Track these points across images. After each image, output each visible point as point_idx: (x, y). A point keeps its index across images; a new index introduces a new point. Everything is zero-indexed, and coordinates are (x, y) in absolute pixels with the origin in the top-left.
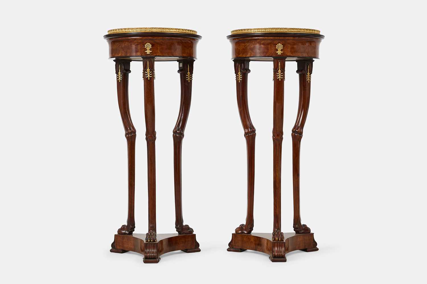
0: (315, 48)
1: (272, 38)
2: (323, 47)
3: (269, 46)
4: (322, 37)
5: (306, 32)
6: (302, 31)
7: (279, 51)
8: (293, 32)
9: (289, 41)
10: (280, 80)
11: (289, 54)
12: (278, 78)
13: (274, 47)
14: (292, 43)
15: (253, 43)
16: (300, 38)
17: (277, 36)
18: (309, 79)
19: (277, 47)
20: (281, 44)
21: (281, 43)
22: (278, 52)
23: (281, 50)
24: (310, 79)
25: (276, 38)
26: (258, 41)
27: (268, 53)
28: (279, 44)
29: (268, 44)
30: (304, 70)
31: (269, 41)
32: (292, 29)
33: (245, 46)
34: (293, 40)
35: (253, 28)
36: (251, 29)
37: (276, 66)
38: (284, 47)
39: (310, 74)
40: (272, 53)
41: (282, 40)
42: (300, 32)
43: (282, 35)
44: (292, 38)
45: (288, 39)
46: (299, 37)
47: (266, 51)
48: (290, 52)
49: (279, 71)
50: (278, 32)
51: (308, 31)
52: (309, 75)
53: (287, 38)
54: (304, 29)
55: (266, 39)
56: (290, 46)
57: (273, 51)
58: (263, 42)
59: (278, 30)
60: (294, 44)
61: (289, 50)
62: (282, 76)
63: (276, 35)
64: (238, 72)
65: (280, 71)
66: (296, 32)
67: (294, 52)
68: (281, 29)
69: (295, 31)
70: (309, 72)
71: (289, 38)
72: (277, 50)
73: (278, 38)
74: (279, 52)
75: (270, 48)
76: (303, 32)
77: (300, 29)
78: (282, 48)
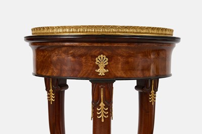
0: (165, 60)
1: (87, 45)
2: (177, 56)
3: (83, 59)
4: (176, 40)
5: (152, 33)
6: (145, 31)
7: (102, 68)
8: (126, 32)
9: (119, 51)
10: (103, 121)
11: (119, 74)
12: (100, 117)
13: (92, 60)
14: (125, 54)
15: (56, 52)
16: (140, 45)
17: (97, 42)
18: (153, 99)
19: (97, 61)
20: (104, 56)
21: (106, 53)
22: (98, 71)
23: (106, 68)
24: (155, 99)
25: (96, 45)
26: (64, 49)
27: (81, 72)
28: (102, 55)
29: (81, 56)
30: (146, 88)
31: (83, 51)
32: (126, 27)
33: (44, 56)
34: (126, 48)
35: (56, 26)
36: (53, 28)
37: (96, 96)
38: (111, 61)
39: (155, 93)
40: (89, 72)
41: (107, 48)
42: (140, 33)
43: (107, 40)
44: (125, 45)
45: (118, 48)
46: (138, 42)
47: (77, 67)
48: (122, 70)
49: (100, 105)
50: (100, 34)
51: (155, 31)
52: (153, 94)
53: (116, 45)
54: (148, 28)
55: (76, 46)
56: (121, 60)
57: (90, 68)
58: (71, 52)
59: (98, 30)
60: (130, 56)
61: (120, 66)
62: (107, 113)
63: (95, 40)
64: (50, 89)
65: (102, 104)
66: (134, 33)
67: (129, 70)
68: (104, 27)
69: (131, 32)
70: (154, 90)
71: (120, 45)
72: (98, 67)
73: (99, 45)
74: (102, 71)
75: (86, 63)
76: (145, 33)
77: (142, 28)
78: (106, 64)
